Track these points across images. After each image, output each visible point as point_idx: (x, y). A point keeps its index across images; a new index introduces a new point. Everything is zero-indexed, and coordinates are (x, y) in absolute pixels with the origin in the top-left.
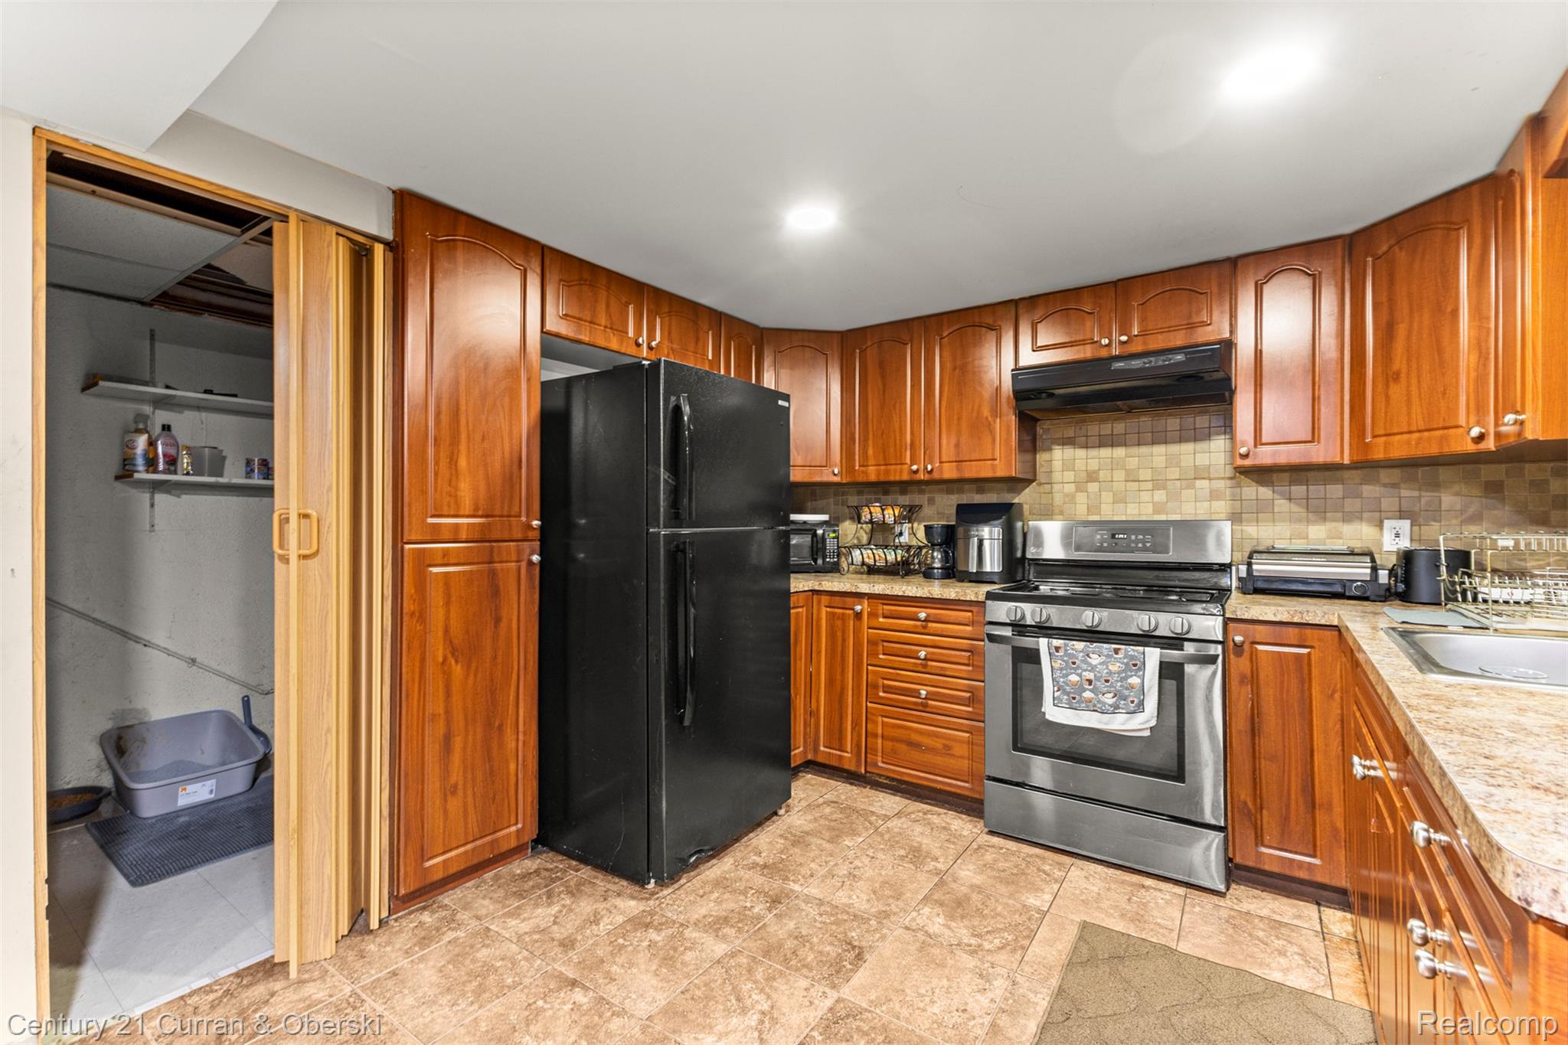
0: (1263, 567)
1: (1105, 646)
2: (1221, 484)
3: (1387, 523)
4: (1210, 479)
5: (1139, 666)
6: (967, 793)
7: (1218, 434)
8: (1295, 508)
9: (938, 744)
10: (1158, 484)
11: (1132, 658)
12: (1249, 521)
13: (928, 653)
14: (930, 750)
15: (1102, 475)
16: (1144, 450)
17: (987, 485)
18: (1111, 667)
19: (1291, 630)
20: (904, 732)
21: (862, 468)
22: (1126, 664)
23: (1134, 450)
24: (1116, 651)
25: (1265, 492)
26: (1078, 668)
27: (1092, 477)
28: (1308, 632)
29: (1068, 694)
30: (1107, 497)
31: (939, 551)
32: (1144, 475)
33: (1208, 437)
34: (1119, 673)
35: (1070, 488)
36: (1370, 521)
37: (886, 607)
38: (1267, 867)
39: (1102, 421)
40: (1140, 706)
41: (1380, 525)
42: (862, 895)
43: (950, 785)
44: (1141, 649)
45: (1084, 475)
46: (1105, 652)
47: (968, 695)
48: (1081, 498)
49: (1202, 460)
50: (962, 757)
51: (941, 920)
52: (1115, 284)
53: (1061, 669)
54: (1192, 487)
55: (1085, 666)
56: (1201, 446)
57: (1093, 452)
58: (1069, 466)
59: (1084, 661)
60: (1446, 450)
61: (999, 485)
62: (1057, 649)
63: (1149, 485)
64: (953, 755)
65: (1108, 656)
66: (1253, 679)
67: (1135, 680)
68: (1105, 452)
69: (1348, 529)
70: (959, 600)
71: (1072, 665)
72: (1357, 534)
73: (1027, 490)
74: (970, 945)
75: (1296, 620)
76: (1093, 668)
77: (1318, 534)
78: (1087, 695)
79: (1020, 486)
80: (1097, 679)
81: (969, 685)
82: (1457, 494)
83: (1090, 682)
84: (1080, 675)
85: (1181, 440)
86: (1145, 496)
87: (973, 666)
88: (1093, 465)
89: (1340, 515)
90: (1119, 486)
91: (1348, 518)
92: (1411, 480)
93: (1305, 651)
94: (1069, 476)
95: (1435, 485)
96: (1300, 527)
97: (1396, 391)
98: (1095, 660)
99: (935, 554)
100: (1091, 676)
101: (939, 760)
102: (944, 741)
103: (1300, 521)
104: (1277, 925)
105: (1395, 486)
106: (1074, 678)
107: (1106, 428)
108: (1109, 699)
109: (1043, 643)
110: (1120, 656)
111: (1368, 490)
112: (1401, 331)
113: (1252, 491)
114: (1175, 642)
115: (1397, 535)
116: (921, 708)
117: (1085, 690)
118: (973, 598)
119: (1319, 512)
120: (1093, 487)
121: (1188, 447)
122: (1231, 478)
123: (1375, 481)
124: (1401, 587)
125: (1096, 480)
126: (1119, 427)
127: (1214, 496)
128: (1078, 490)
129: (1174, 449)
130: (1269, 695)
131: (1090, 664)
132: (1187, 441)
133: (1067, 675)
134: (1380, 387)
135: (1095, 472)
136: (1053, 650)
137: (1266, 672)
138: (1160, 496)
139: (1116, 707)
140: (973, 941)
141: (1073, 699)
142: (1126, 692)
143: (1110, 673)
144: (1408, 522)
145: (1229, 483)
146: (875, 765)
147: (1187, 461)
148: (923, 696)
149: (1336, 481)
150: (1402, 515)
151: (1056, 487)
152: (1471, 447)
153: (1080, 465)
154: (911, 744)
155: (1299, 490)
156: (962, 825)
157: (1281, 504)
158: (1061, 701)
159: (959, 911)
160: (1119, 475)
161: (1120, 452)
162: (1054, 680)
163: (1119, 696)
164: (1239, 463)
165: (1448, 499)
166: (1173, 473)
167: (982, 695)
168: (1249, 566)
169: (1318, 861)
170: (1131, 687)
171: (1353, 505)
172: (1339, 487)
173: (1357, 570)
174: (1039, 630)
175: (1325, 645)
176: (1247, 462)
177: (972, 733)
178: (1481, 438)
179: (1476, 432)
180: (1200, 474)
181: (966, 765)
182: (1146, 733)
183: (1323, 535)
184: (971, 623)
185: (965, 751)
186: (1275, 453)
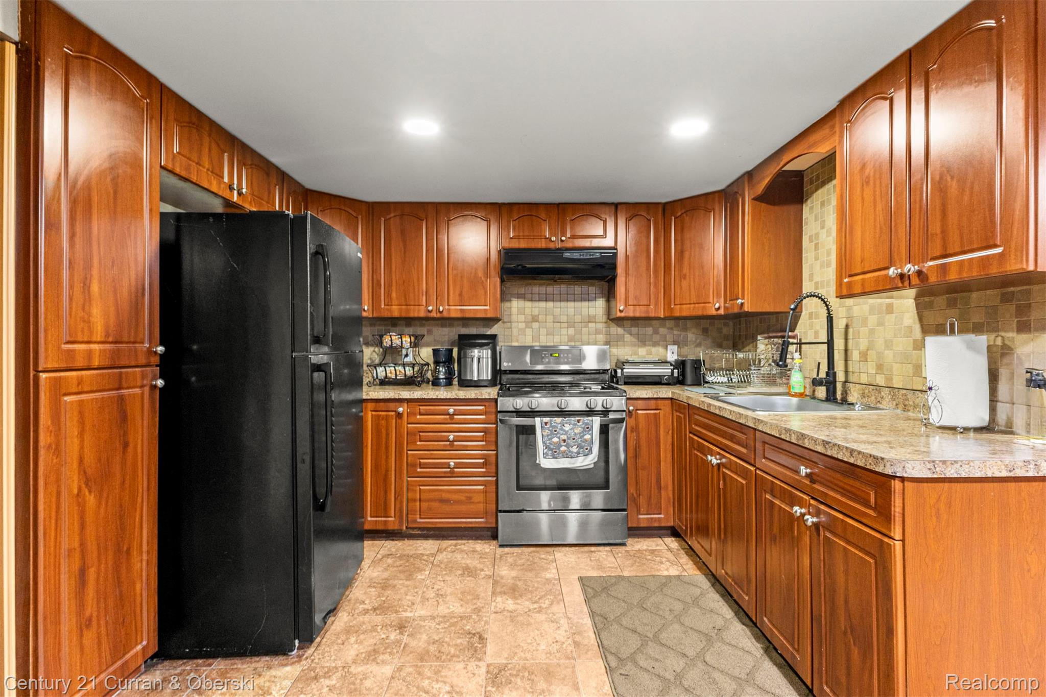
0: (629, 370)
1: (573, 419)
2: (601, 326)
3: (669, 347)
4: (596, 323)
5: (589, 428)
6: (483, 525)
7: (600, 298)
8: (634, 339)
9: (462, 497)
10: (571, 324)
11: (587, 424)
12: (613, 346)
13: (454, 436)
14: (457, 502)
15: (541, 318)
16: (563, 304)
17: (470, 322)
18: (576, 431)
19: (653, 402)
20: (437, 493)
21: (386, 307)
22: (584, 428)
23: (558, 304)
24: (578, 421)
25: (620, 330)
26: (558, 433)
27: (535, 319)
28: (660, 402)
29: (552, 450)
30: (543, 331)
31: (444, 366)
32: (564, 319)
33: (595, 299)
34: (580, 433)
35: (522, 325)
36: (662, 346)
37: (421, 407)
38: (642, 525)
39: (541, 285)
40: (591, 451)
41: (666, 348)
42: (455, 604)
43: (471, 523)
44: (590, 418)
45: (530, 317)
46: (573, 422)
47: (482, 461)
48: (529, 332)
49: (592, 312)
50: (479, 503)
51: (510, 601)
52: (558, 205)
53: (548, 436)
54: (587, 326)
55: (561, 432)
56: (592, 304)
57: (536, 304)
58: (521, 312)
59: (562, 429)
60: (705, 313)
61: (478, 322)
62: (546, 424)
63: (566, 325)
64: (473, 503)
65: (574, 425)
66: (635, 429)
67: (588, 437)
68: (543, 304)
69: (654, 350)
70: (477, 399)
71: (554, 432)
72: (657, 352)
74: (535, 609)
75: (655, 396)
76: (566, 433)
77: (642, 353)
78: (563, 448)
79: (491, 323)
80: (568, 438)
81: (482, 454)
82: (693, 333)
83: (564, 441)
84: (559, 438)
85: (581, 300)
86: (564, 331)
87: (486, 441)
88: (536, 312)
89: (651, 343)
90: (550, 325)
91: (655, 344)
92: (677, 325)
93: (658, 411)
94: (522, 318)
95: (685, 329)
96: (635, 349)
97: (685, 283)
98: (567, 427)
99: (441, 369)
100: (564, 437)
101: (463, 508)
102: (467, 494)
103: (635, 346)
104: (652, 552)
105: (672, 329)
106: (555, 440)
107: (543, 290)
108: (575, 449)
109: (538, 420)
110: (580, 424)
111: (662, 331)
112: (687, 255)
113: (617, 330)
114: (605, 412)
115: (673, 353)
116: (450, 475)
117: (562, 446)
118: (487, 397)
119: (643, 341)
120: (535, 325)
121: (585, 304)
122: (606, 323)
123: (664, 326)
124: (681, 378)
125: (537, 321)
126: (550, 289)
127: (597, 332)
128: (527, 327)
129: (578, 304)
130: (643, 435)
131: (564, 431)
132: (585, 300)
133: (551, 439)
134: (677, 281)
135: (536, 316)
136: (544, 425)
137: (642, 424)
138: (571, 331)
139: (578, 453)
140: (535, 606)
141: (554, 453)
142: (583, 444)
143: (575, 434)
144: (676, 347)
145: (604, 325)
146: (415, 521)
147: (585, 312)
148: (452, 467)
149: (651, 326)
150: (674, 343)
151: (514, 325)
152: (714, 313)
153: (528, 311)
154: (442, 501)
155: (634, 330)
156: (481, 546)
157: (628, 337)
158: (547, 455)
159: (516, 593)
160: (550, 318)
161: (550, 304)
162: (543, 442)
163: (580, 446)
164: (619, 314)
165: (691, 336)
166: (578, 318)
167: (493, 459)
168: (622, 370)
169: (662, 516)
170: (586, 440)
171: (656, 338)
172: (651, 328)
173: (666, 371)
174: (533, 413)
175: (666, 408)
176: (623, 315)
177: (485, 486)
178: (719, 309)
179: (717, 306)
180: (591, 319)
181: (481, 507)
182: (592, 466)
183: (644, 353)
184: (485, 413)
185: (480, 498)
186: (634, 311)
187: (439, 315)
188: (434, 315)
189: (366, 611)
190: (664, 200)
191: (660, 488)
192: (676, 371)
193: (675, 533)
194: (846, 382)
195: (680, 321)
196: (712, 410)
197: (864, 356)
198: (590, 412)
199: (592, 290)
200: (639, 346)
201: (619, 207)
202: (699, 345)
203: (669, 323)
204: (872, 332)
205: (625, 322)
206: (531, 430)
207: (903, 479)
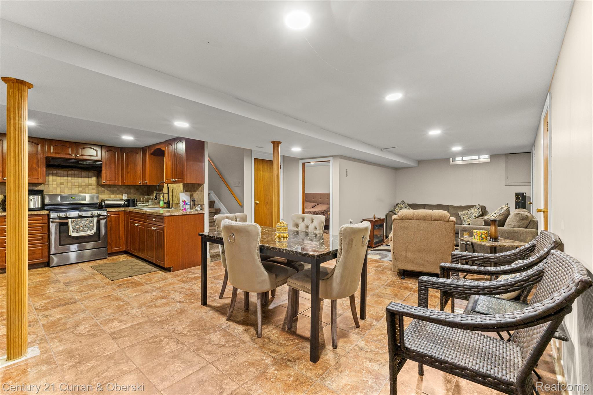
0: (107, 203)
2: (94, 187)
3: (124, 195)
4: (92, 186)
5: (92, 221)
7: (94, 177)
8: (109, 192)
10: (80, 186)
12: (100, 194)
15: (65, 183)
16: (76, 178)
19: (117, 212)
22: (90, 222)
23: (73, 178)
24: (88, 219)
25: (103, 189)
26: (79, 224)
27: (62, 184)
28: (119, 212)
29: (76, 230)
30: (66, 189)
32: (76, 184)
33: (92, 177)
34: (88, 223)
35: (55, 186)
36: (121, 194)
38: (113, 252)
39: (64, 171)
40: (93, 229)
41: (122, 195)
44: (92, 218)
45: (59, 183)
46: (85, 220)
47: (40, 238)
48: (59, 189)
49: (90, 182)
52: (75, 143)
53: (74, 225)
54: (88, 187)
56: (90, 179)
57: (62, 178)
58: (53, 181)
59: (80, 222)
60: (136, 184)
62: (74, 221)
63: (78, 186)
66: (110, 221)
67: (92, 224)
68: (66, 178)
69: (117, 196)
70: (38, 214)
71: (77, 223)
72: (119, 197)
73: (40, 186)
75: (118, 210)
77: (113, 197)
78: (81, 229)
80: (83, 225)
81: (41, 235)
83: (82, 226)
85: (85, 177)
86: (77, 189)
87: (42, 230)
88: (62, 181)
89: (116, 193)
90: (69, 186)
91: (118, 194)
92: (127, 188)
93: (119, 215)
94: (55, 183)
95: (130, 189)
96: (110, 195)
97: (129, 175)
98: (83, 222)
100: (82, 225)
103: (109, 194)
105: (125, 189)
106: (78, 226)
107: (66, 172)
108: (86, 229)
109: (70, 220)
112: (129, 165)
113: (101, 189)
114: (99, 216)
115: (125, 197)
119: (113, 193)
121: (87, 179)
123: (122, 188)
124: (128, 205)
125: (63, 185)
126: (69, 172)
127: (93, 189)
128: (57, 187)
129: (83, 179)
130: (113, 223)
132: (87, 177)
133: (76, 226)
134: (126, 174)
136: (72, 221)
137: (113, 219)
139: (88, 230)
141: (77, 230)
143: (86, 224)
144: (126, 195)
145: (96, 187)
147: (87, 182)
149: (116, 187)
150: (126, 193)
151: (50, 186)
152: (139, 184)
153: (58, 181)
155: (109, 189)
157: (106, 191)
158: (74, 232)
160: (69, 184)
161: (70, 178)
162: (72, 228)
163: (88, 228)
164: (103, 183)
165: (132, 191)
166: (83, 184)
167: (47, 237)
168: (105, 203)
169: (121, 248)
170: (91, 226)
171: (118, 192)
172: (116, 188)
173: (122, 203)
174: (67, 218)
175: (123, 214)
176: (105, 184)
177: (42, 247)
178: (141, 183)
179: (140, 182)
180: (90, 184)
181: (40, 255)
182: (93, 234)
183: (114, 197)
184: (42, 220)
185: (40, 252)
186: (109, 183)
190: (120, 147)
191: (120, 239)
192: (126, 203)
193: (125, 252)
194: (173, 203)
195: (129, 187)
196: (136, 211)
198: (92, 216)
199: (90, 174)
200: (111, 195)
201: (103, 147)
202: (135, 194)
204: (177, 191)
205: (105, 186)
206: (67, 224)
207: (166, 216)
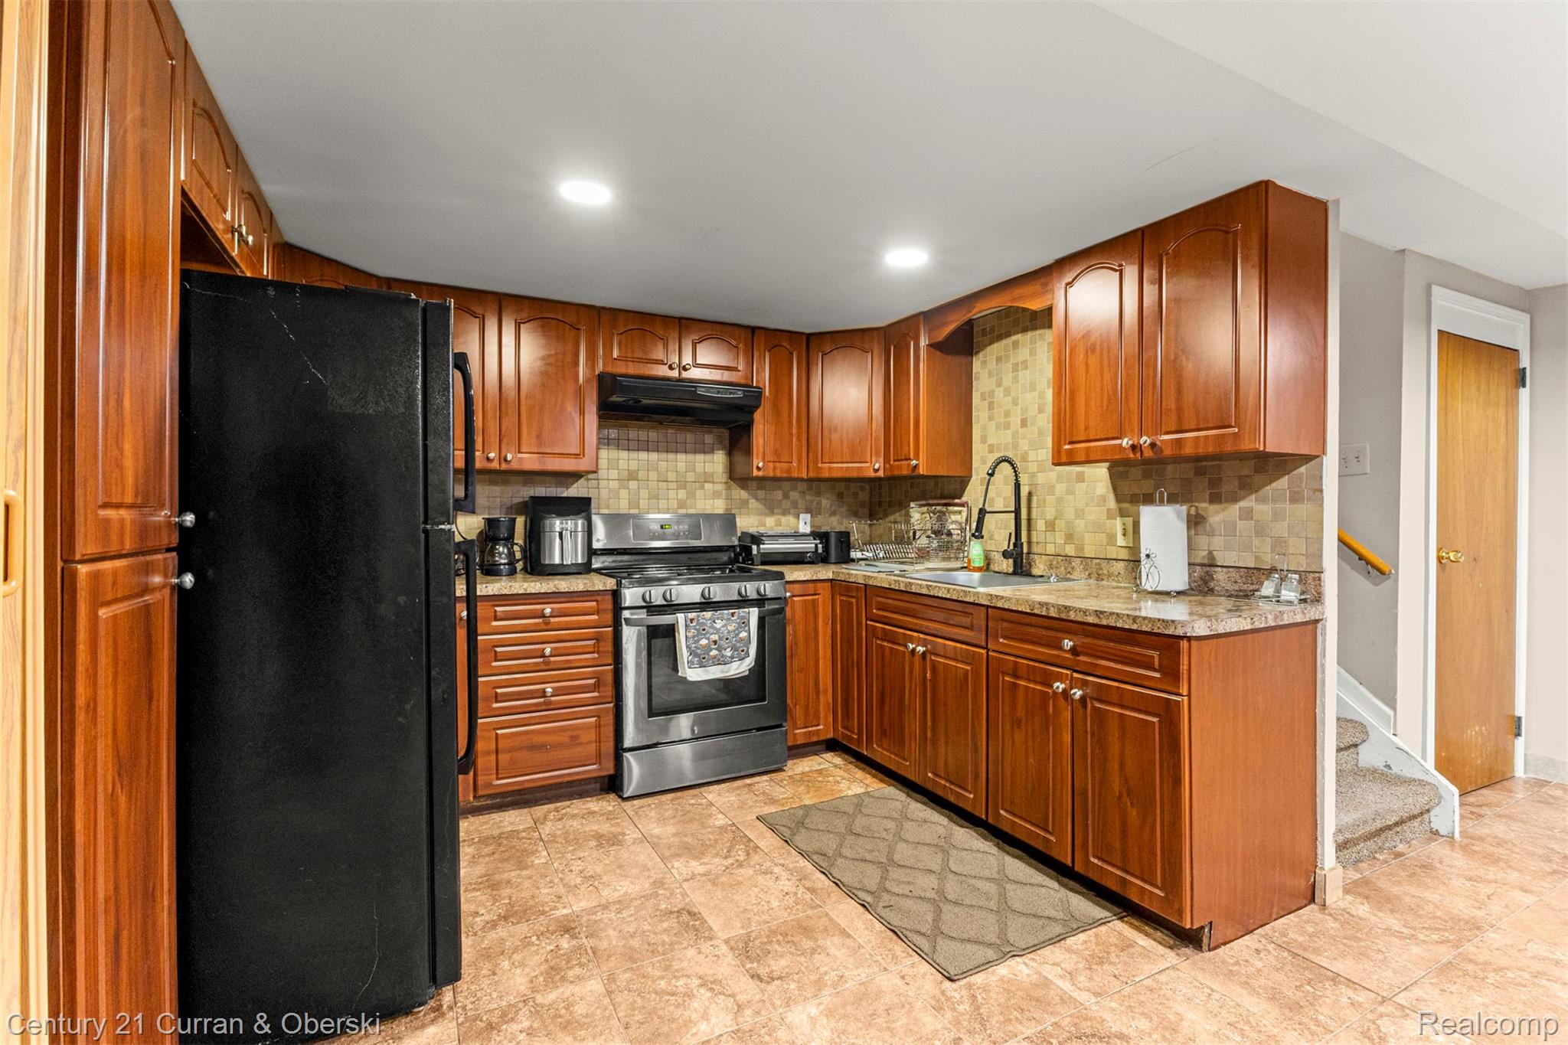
0: (768, 546)
1: (726, 612)
2: (720, 487)
3: (802, 516)
4: (713, 483)
5: (745, 623)
7: (718, 449)
8: (760, 506)
9: (564, 738)
10: (682, 484)
11: (743, 618)
13: (552, 649)
14: (556, 747)
15: (641, 475)
16: (671, 456)
17: (536, 478)
18: (729, 628)
19: (811, 585)
20: (524, 738)
22: (738, 623)
23: (663, 456)
24: (733, 615)
25: (744, 494)
26: (707, 633)
27: (632, 476)
28: (818, 584)
29: (698, 656)
30: (644, 493)
31: (505, 545)
32: (671, 476)
33: (712, 451)
34: (734, 631)
35: (614, 485)
36: (793, 515)
37: (498, 609)
39: (640, 427)
40: (747, 653)
41: (798, 518)
42: (621, 884)
43: (578, 773)
44: (746, 610)
45: (626, 473)
46: (726, 617)
47: (592, 681)
48: (624, 493)
49: (709, 468)
50: (589, 742)
51: (693, 863)
52: (681, 320)
53: (693, 637)
54: (702, 488)
55: (712, 631)
56: (708, 457)
57: (634, 455)
58: (613, 465)
59: (712, 627)
60: (861, 475)
61: (548, 479)
62: (692, 620)
63: (674, 485)
64: (581, 743)
65: (728, 620)
67: (743, 634)
68: (643, 455)
69: (784, 519)
70: (588, 591)
71: (702, 632)
72: (788, 522)
73: (575, 485)
74: (733, 864)
75: (814, 578)
76: (718, 631)
77: (770, 523)
78: (714, 653)
79: (569, 480)
80: (720, 639)
81: (594, 672)
82: (827, 499)
83: (715, 642)
84: (708, 639)
85: (695, 452)
86: (672, 494)
87: (598, 652)
88: (634, 465)
89: (779, 511)
90: (653, 485)
91: (785, 513)
92: (810, 488)
93: (817, 597)
94: (614, 474)
95: (819, 494)
96: (762, 518)
97: (835, 437)
98: (719, 624)
99: (501, 549)
100: (715, 637)
101: (566, 754)
102: (570, 733)
103: (761, 514)
104: (820, 772)
105: (804, 493)
106: (704, 642)
107: (643, 435)
108: (728, 653)
109: (681, 616)
110: (735, 618)
111: (794, 495)
113: (738, 493)
114: (762, 601)
115: (806, 523)
116: (543, 707)
117: (711, 650)
118: (601, 588)
119: (771, 508)
120: (633, 484)
121: (700, 457)
122: (726, 483)
123: (794, 488)
124: (827, 554)
125: (636, 479)
126: (653, 435)
127: (715, 495)
129: (690, 457)
130: (800, 629)
131: (715, 628)
132: (700, 452)
133: (698, 641)
134: (826, 434)
135: (635, 471)
136: (688, 622)
137: (799, 614)
138: (682, 494)
139: (732, 657)
140: (730, 861)
141: (701, 659)
142: (738, 645)
143: (729, 632)
144: (809, 515)
145: (725, 486)
146: (489, 785)
147: (699, 468)
148: (549, 694)
149: (780, 488)
150: (808, 511)
151: (603, 483)
152: (872, 474)
153: (623, 464)
154: (532, 748)
155: (761, 493)
156: (594, 804)
157: (753, 504)
158: (693, 663)
159: (693, 852)
160: (653, 475)
161: (654, 456)
162: (687, 647)
163: (734, 648)
164: (755, 473)
165: (825, 502)
166: (691, 477)
167: (609, 678)
168: (758, 546)
169: (821, 727)
170: (742, 639)
171: (786, 504)
172: (780, 492)
173: (809, 545)
174: (671, 607)
175: (825, 592)
176: (761, 474)
177: (599, 717)
178: (878, 470)
179: (877, 466)
180: (708, 478)
181: (592, 749)
182: (747, 673)
183: (773, 524)
184: (598, 612)
185: (592, 735)
186: (775, 468)
187: (504, 466)
188: (495, 465)
189: (493, 925)
190: (807, 331)
191: (818, 693)
192: (820, 546)
193: (832, 746)
194: (1029, 553)
195: (816, 484)
196: (914, 589)
197: (1051, 526)
198: (743, 602)
199: (709, 439)
200: (767, 515)
201: (757, 333)
202: (833, 514)
203: (801, 486)
204: (1060, 500)
205: (749, 483)
206: (670, 631)
207: (1189, 639)
